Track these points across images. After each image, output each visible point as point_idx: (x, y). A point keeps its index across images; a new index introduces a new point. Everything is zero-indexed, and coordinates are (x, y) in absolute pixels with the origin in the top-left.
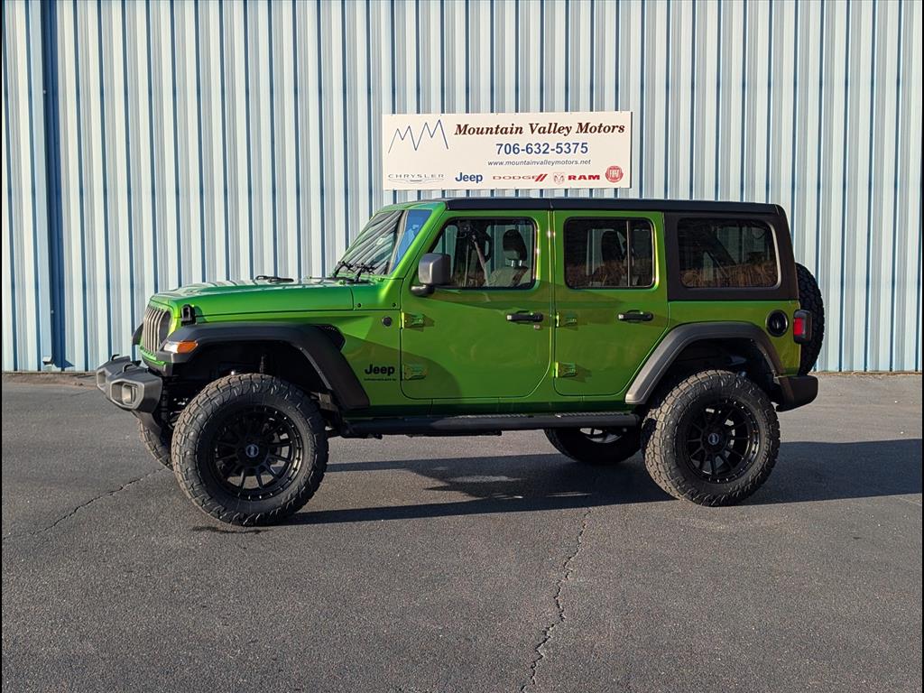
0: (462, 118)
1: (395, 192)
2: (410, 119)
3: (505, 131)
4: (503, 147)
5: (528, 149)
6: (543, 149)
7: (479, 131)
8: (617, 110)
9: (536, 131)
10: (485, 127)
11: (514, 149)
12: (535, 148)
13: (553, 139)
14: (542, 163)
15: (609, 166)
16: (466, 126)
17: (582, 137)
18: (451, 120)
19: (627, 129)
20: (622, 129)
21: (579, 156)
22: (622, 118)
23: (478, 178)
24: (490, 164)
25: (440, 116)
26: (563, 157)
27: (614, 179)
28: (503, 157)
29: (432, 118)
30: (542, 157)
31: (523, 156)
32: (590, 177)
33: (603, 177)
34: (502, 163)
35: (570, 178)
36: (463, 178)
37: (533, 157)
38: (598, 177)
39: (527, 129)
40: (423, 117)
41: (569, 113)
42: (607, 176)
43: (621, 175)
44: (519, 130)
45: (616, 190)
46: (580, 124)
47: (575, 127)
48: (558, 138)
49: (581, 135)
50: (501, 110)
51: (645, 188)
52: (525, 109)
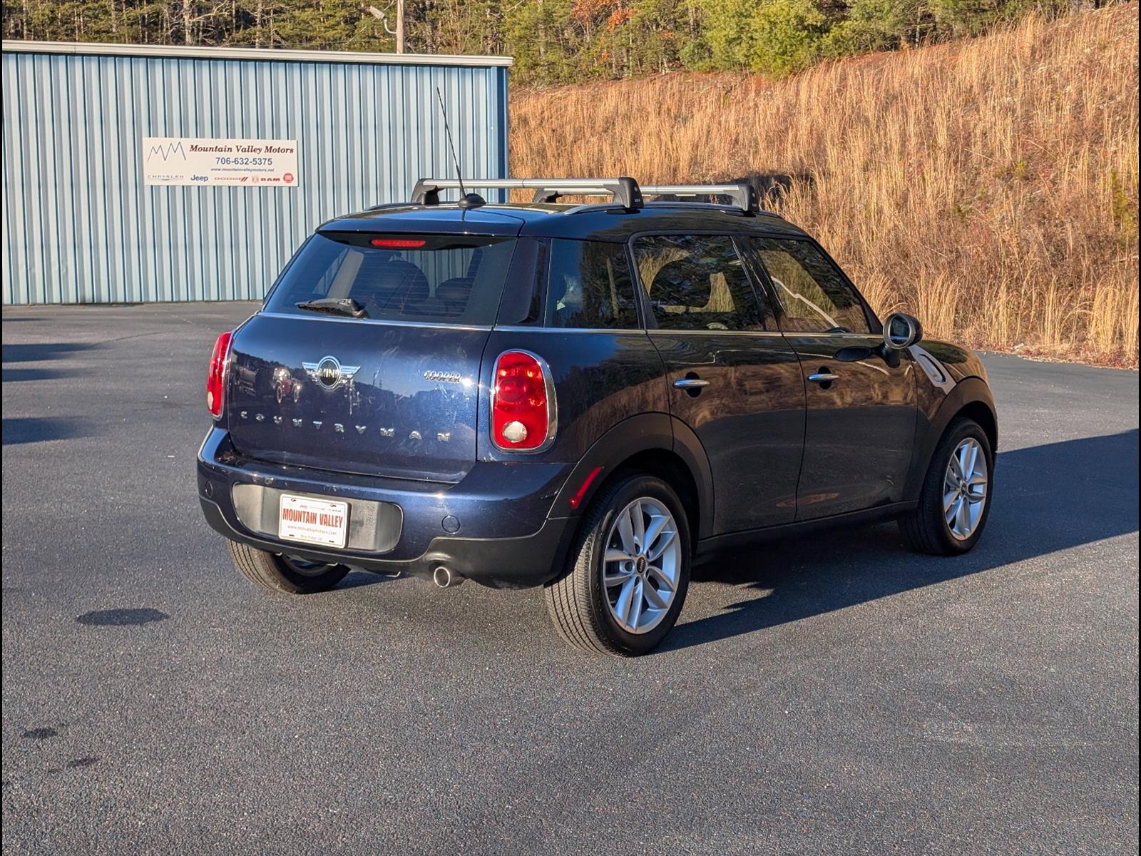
0: (195, 142)
1: (152, 186)
2: (161, 140)
4: (220, 160)
5: (236, 161)
6: (245, 161)
8: (288, 139)
9: (240, 150)
10: (209, 146)
11: (227, 161)
12: (240, 161)
13: (251, 155)
14: (245, 170)
15: (285, 173)
17: (268, 155)
18: (187, 142)
19: (295, 151)
20: (292, 151)
21: (267, 166)
22: (292, 144)
23: (205, 179)
24: (213, 170)
25: (179, 140)
26: (257, 167)
27: (288, 181)
28: (220, 166)
29: (175, 140)
30: (244, 166)
31: (233, 166)
32: (274, 180)
34: (219, 170)
36: (196, 178)
37: (239, 166)
38: (279, 179)
39: (234, 149)
40: (169, 140)
41: (260, 140)
42: (284, 178)
43: (293, 179)
44: (230, 150)
45: (290, 188)
46: (267, 147)
47: (264, 149)
48: (254, 155)
49: (267, 153)
50: (218, 136)
51: (306, 187)
52: (233, 137)
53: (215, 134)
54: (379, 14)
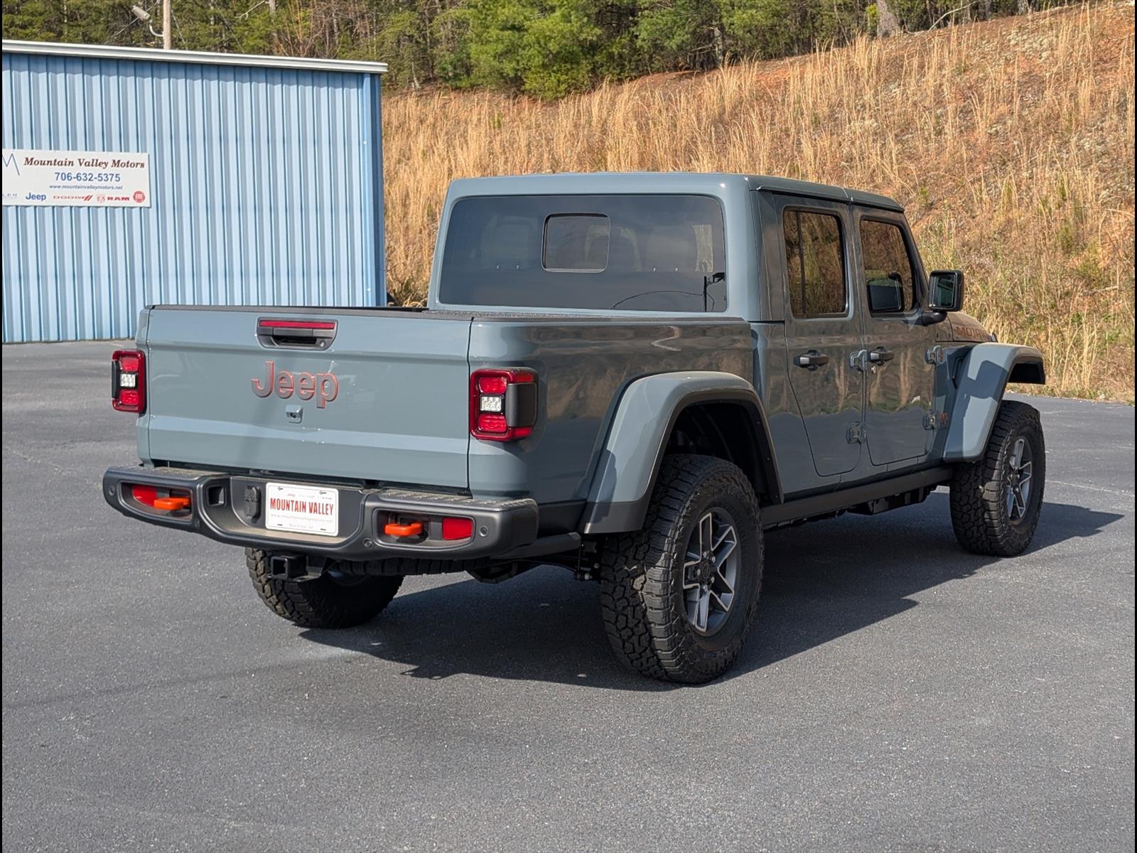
0: (28, 152)
3: (60, 163)
4: (60, 175)
5: (78, 177)
7: (43, 163)
8: (138, 151)
9: (83, 164)
10: (47, 160)
11: (68, 177)
12: (83, 177)
13: (96, 171)
14: (88, 187)
15: (136, 191)
16: (32, 159)
17: (116, 170)
18: (21, 155)
19: (146, 166)
21: (114, 183)
22: (142, 157)
23: (43, 197)
24: (51, 187)
25: (12, 151)
26: (103, 183)
27: (139, 201)
28: (60, 182)
29: (7, 151)
30: (88, 183)
31: (74, 182)
32: (123, 199)
33: (131, 198)
34: (59, 187)
35: (109, 198)
36: (31, 197)
37: (82, 183)
38: (128, 199)
39: (76, 163)
41: (106, 152)
42: (134, 197)
43: (144, 198)
44: (71, 163)
45: (141, 208)
46: (114, 161)
47: (111, 163)
48: (99, 170)
49: (116, 168)
50: (57, 148)
51: (161, 207)
52: (75, 148)
53: (54, 145)
54: (143, 14)
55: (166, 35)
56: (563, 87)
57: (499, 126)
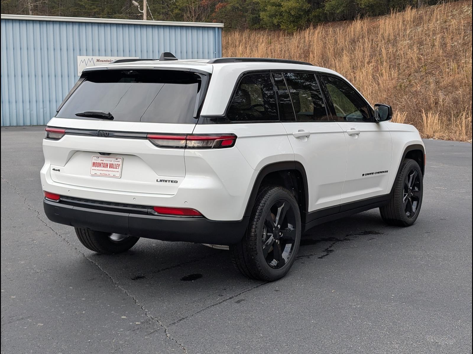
2: (84, 57)
3: (109, 61)
7: (103, 61)
16: (99, 60)
18: (95, 58)
29: (90, 57)
40: (88, 57)
50: (108, 56)
53: (106, 54)
54: (136, 4)
55: (144, 11)
56: (296, 28)
57: (270, 44)
